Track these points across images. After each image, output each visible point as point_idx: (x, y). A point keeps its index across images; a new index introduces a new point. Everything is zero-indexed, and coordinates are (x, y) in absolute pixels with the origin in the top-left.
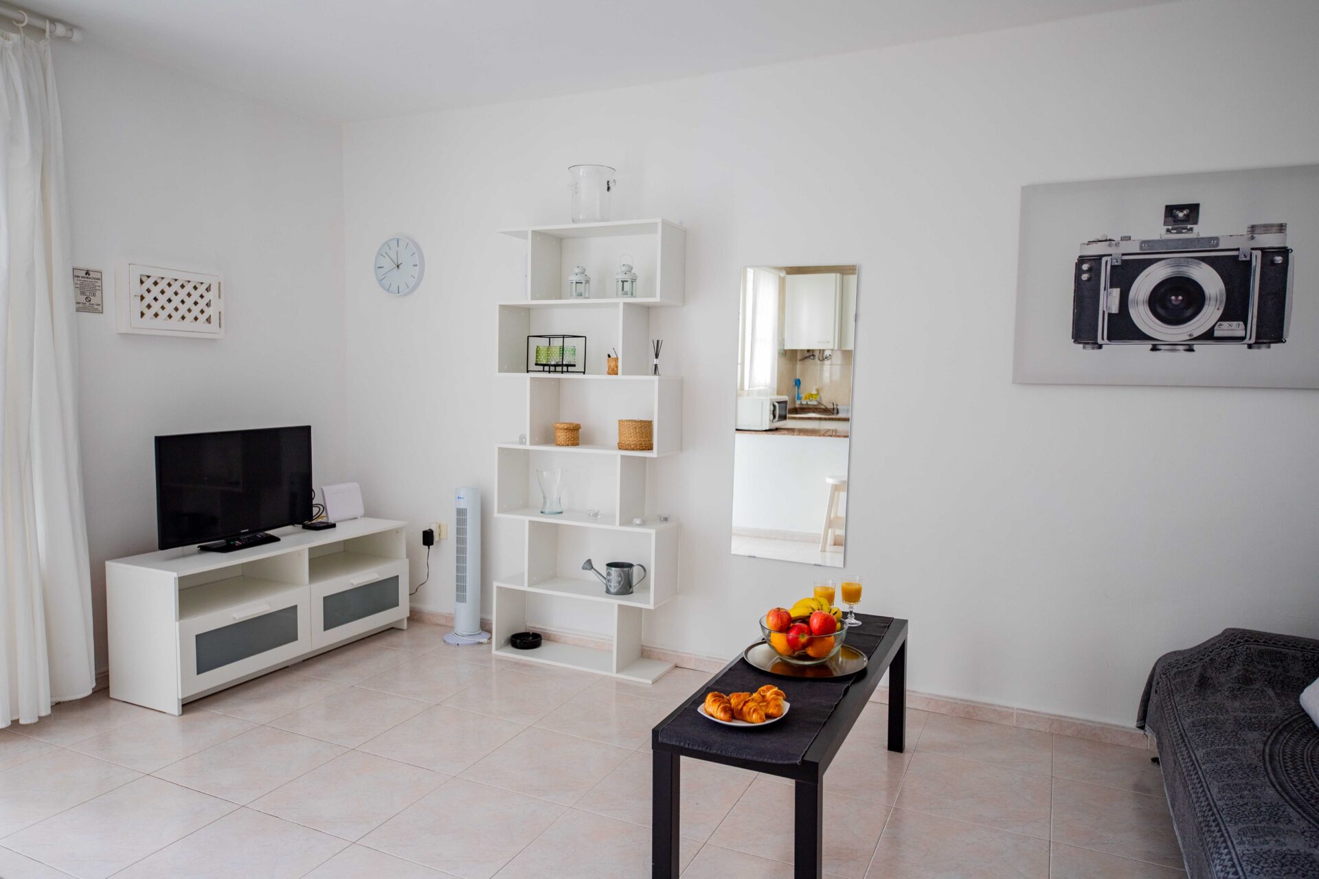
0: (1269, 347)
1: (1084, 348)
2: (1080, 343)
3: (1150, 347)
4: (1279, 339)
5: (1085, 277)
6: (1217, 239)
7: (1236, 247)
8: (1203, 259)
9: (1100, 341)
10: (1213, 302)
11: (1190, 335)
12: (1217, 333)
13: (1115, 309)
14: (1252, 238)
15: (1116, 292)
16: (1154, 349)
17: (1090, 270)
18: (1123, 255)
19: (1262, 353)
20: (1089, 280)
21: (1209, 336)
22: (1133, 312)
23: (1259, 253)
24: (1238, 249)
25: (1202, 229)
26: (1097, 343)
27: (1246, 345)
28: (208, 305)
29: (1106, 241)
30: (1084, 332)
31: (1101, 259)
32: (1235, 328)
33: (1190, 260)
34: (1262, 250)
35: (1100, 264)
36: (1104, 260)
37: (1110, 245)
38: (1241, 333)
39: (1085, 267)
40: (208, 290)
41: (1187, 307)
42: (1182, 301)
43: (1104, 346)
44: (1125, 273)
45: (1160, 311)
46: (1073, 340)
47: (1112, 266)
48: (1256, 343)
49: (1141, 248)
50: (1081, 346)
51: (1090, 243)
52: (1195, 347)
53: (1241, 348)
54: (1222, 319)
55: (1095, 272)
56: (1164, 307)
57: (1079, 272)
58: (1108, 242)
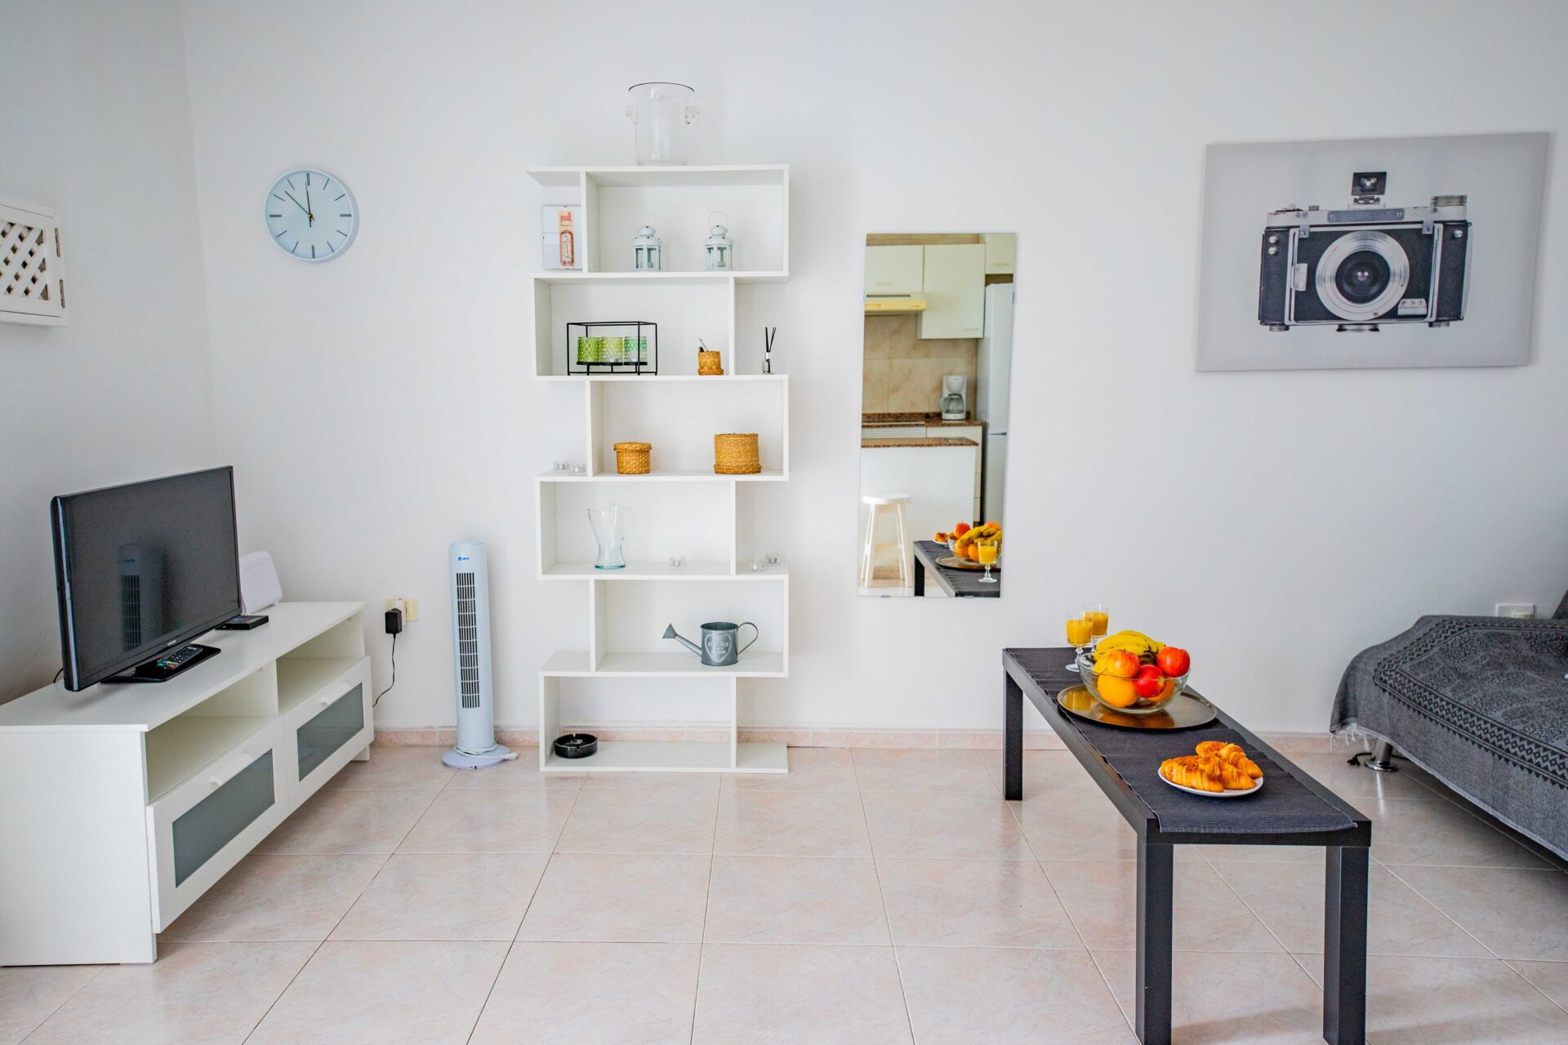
0: (1448, 325)
1: (1271, 330)
2: (1266, 324)
3: (1337, 327)
4: (1458, 317)
5: (1272, 251)
6: (1402, 210)
7: (1419, 220)
8: (1388, 232)
9: (1287, 322)
10: (1397, 278)
11: (1375, 314)
12: (1401, 312)
13: (1302, 287)
14: (1435, 210)
15: (1304, 267)
16: (1341, 329)
17: (1277, 243)
18: (1311, 226)
19: (1442, 330)
20: (1276, 254)
21: (1392, 315)
22: (1320, 290)
23: (1440, 227)
24: (1421, 222)
25: (1388, 200)
26: (1284, 324)
27: (1427, 324)
28: (42, 268)
29: (1294, 210)
30: (1270, 314)
31: (1288, 231)
32: (1416, 306)
33: (1376, 233)
34: (1444, 223)
35: (1288, 236)
36: (1292, 231)
37: (1298, 216)
38: (1422, 311)
39: (1272, 239)
40: (40, 241)
41: (1373, 284)
42: (1368, 277)
43: (1291, 327)
44: (1313, 246)
45: (1347, 288)
46: (1259, 321)
47: (1300, 239)
48: (1437, 321)
49: (1329, 220)
50: (1268, 327)
51: (1278, 212)
52: (1380, 327)
53: (1422, 326)
54: (1405, 296)
55: (1282, 245)
56: (1351, 284)
57: (1266, 245)
58: (1296, 213)
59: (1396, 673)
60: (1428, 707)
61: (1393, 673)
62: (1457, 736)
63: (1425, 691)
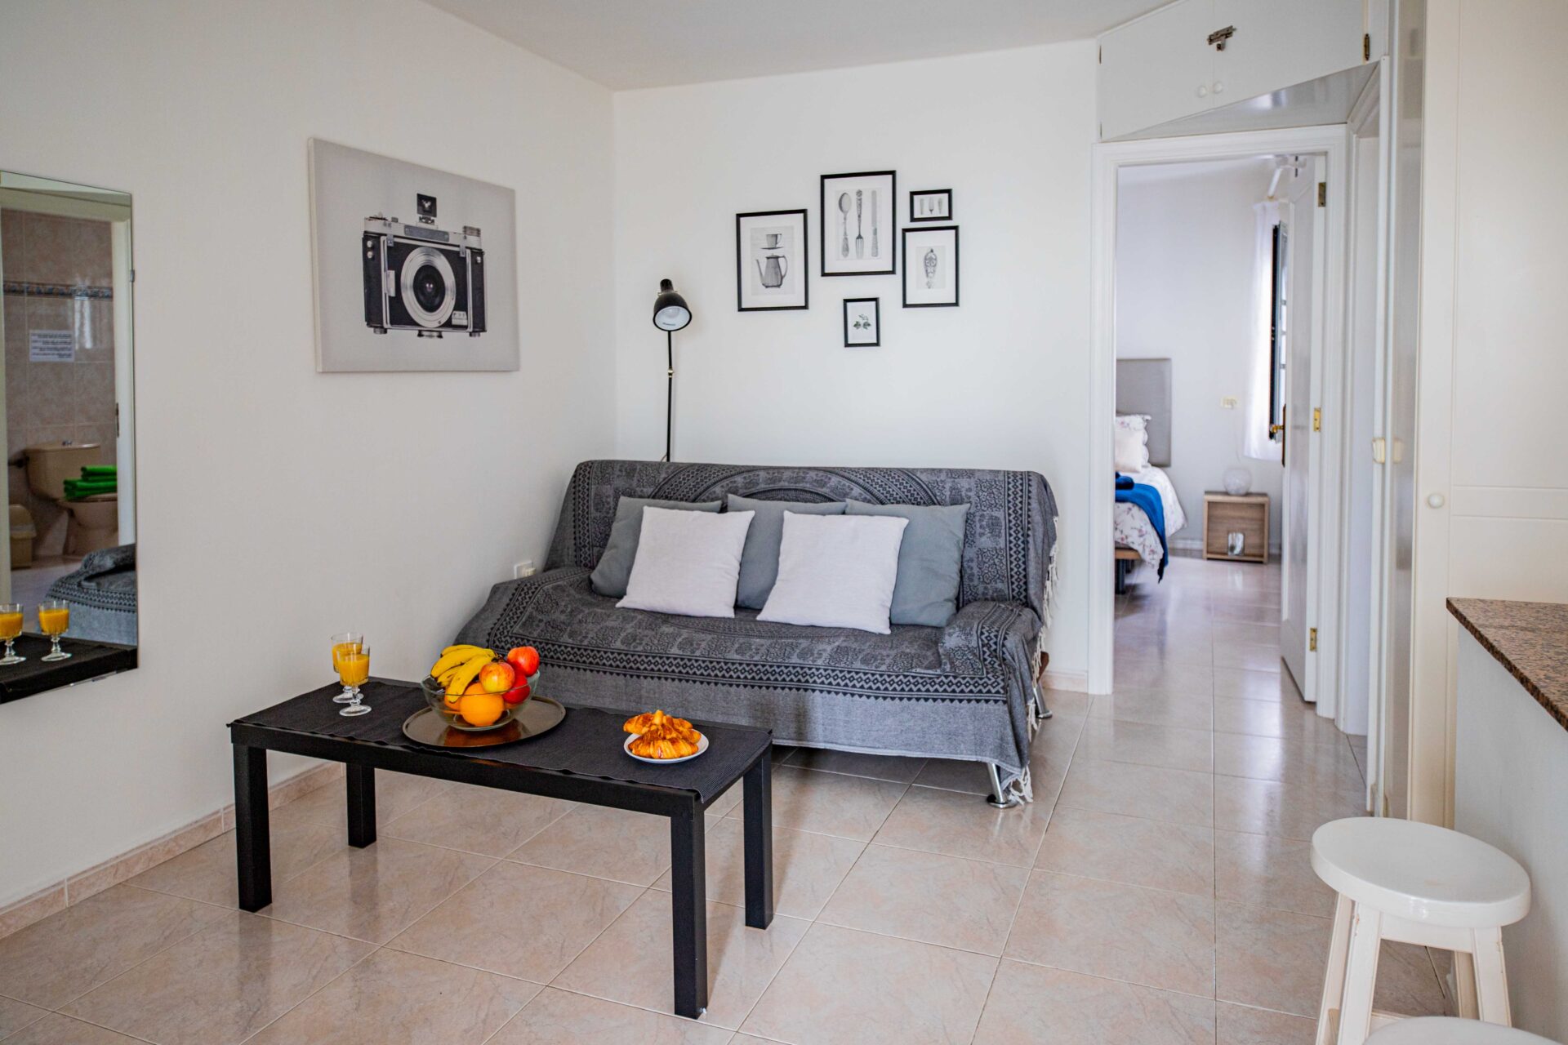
0: (479, 335)
1: (375, 332)
2: (371, 326)
3: (417, 332)
4: (484, 330)
5: (370, 254)
6: (446, 233)
7: (457, 244)
8: (442, 251)
9: (385, 326)
10: (449, 292)
11: (440, 322)
12: (454, 322)
13: (393, 294)
14: (465, 238)
15: (392, 273)
16: (420, 335)
17: (373, 248)
18: (395, 236)
19: (475, 339)
20: (373, 258)
21: (448, 324)
22: (404, 295)
23: (469, 251)
24: (458, 246)
25: (441, 222)
26: (382, 327)
27: (468, 334)
29: (381, 219)
30: (373, 318)
31: (379, 238)
32: (460, 318)
33: (435, 250)
34: (471, 249)
35: (379, 242)
36: (382, 238)
37: (385, 225)
38: (464, 323)
39: (369, 244)
41: (436, 296)
42: (433, 288)
43: (388, 330)
44: (398, 254)
45: (422, 298)
46: (366, 323)
47: (388, 247)
48: (474, 331)
49: (405, 232)
50: (372, 329)
51: (372, 218)
52: (443, 334)
53: (464, 335)
54: (455, 309)
55: (376, 248)
56: (423, 294)
57: (365, 250)
58: (383, 221)
59: (511, 637)
60: (555, 657)
61: (508, 638)
62: (588, 672)
63: (547, 644)
